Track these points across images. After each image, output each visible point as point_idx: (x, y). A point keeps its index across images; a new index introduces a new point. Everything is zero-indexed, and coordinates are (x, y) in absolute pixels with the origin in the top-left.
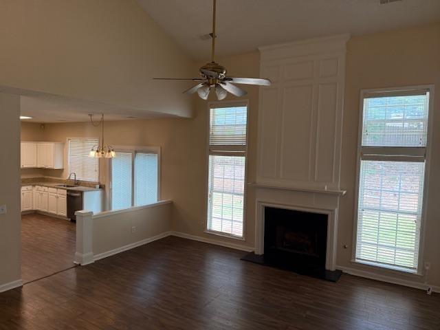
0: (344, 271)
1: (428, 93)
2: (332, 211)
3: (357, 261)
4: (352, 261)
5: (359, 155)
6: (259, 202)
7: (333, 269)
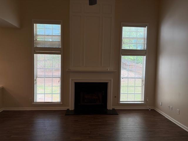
0: (115, 109)
1: (146, 27)
2: (110, 80)
3: (121, 103)
4: (119, 103)
5: (120, 53)
6: (72, 80)
7: (111, 109)
